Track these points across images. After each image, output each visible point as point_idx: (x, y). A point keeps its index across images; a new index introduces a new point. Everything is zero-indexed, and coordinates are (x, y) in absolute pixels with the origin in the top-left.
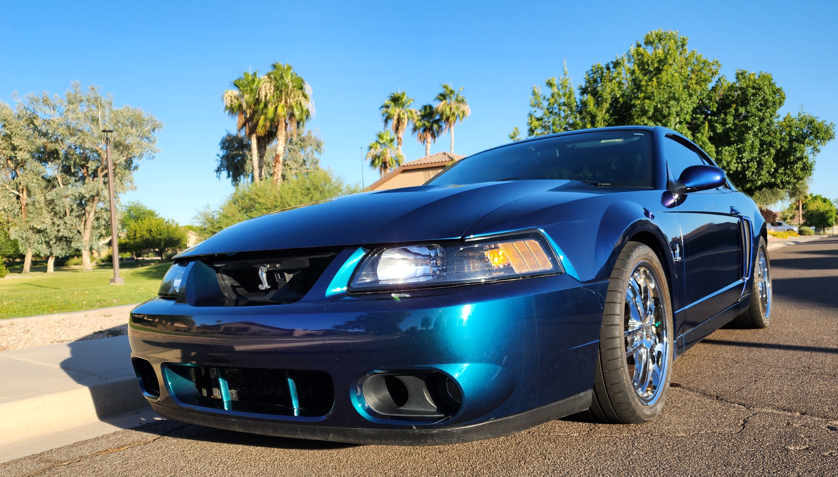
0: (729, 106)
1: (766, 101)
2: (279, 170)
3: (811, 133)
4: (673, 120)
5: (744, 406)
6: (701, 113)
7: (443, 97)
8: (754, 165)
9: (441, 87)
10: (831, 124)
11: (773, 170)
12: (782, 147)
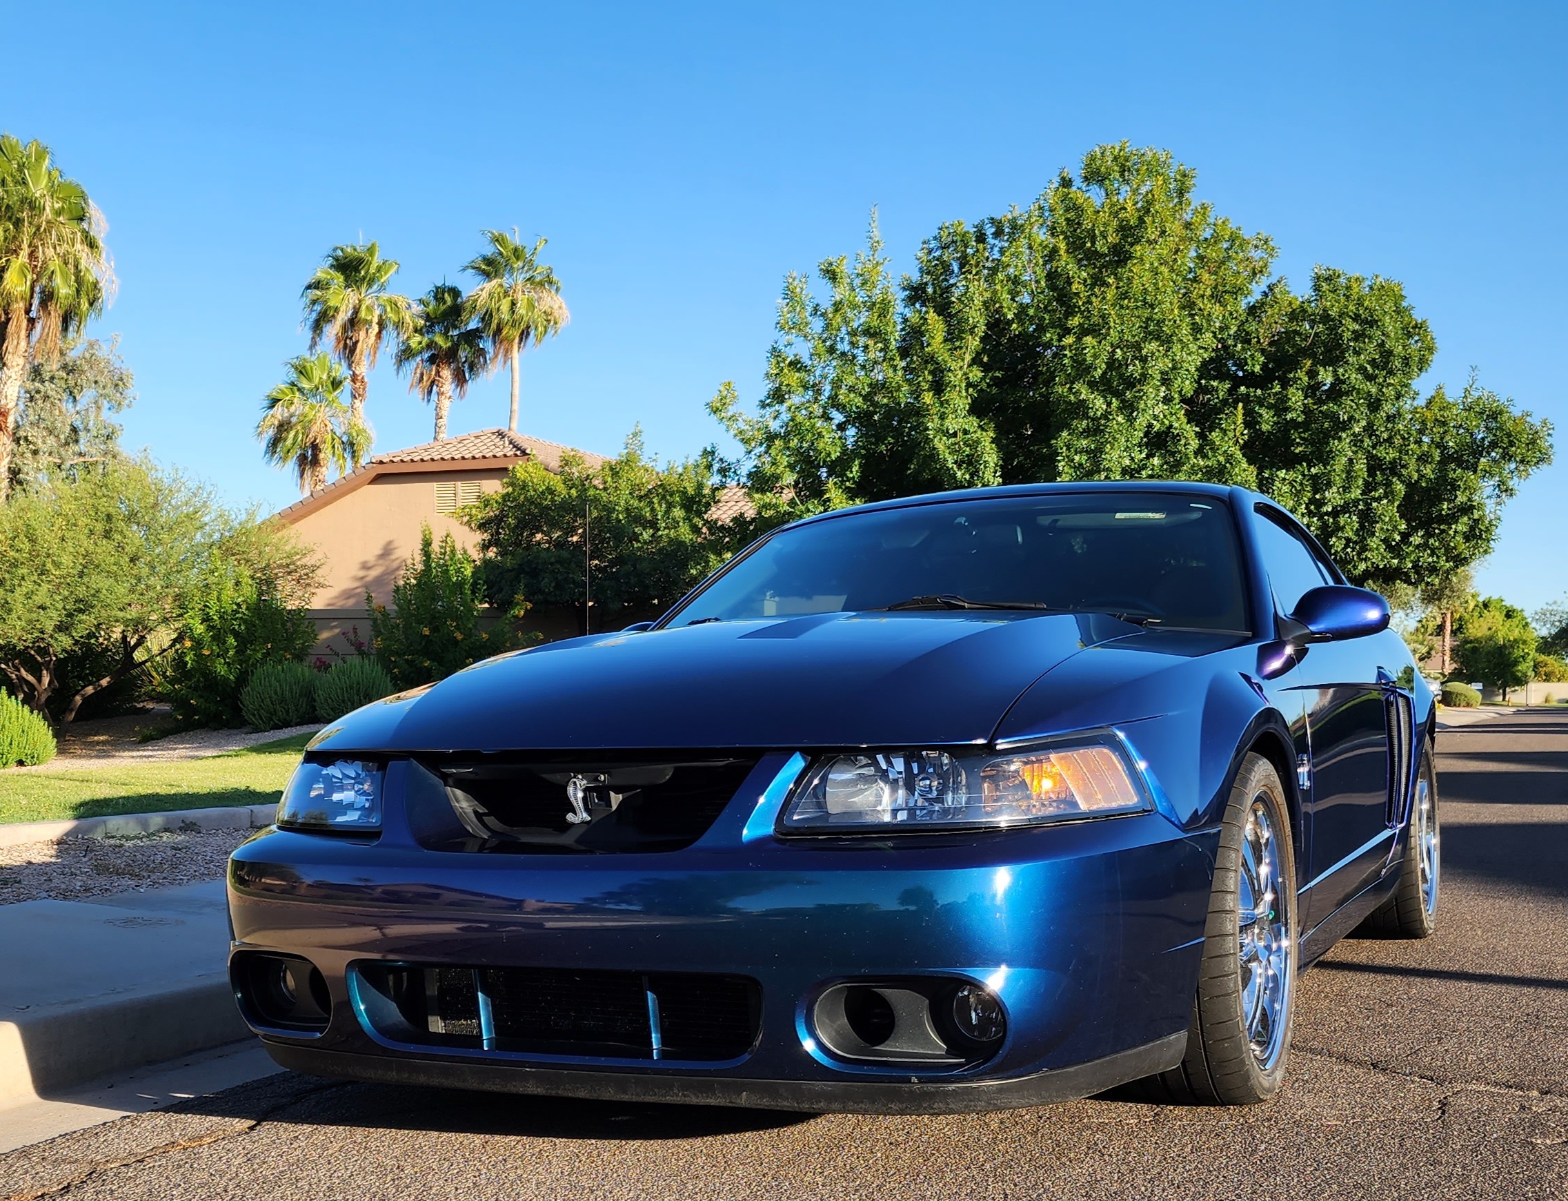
0: (1294, 364)
1: (1387, 355)
2: (4, 453)
3: (1494, 445)
4: (1152, 392)
6: (1221, 377)
7: (490, 267)
8: (1351, 523)
9: (486, 240)
10: (1545, 422)
11: (1397, 537)
12: (1421, 476)
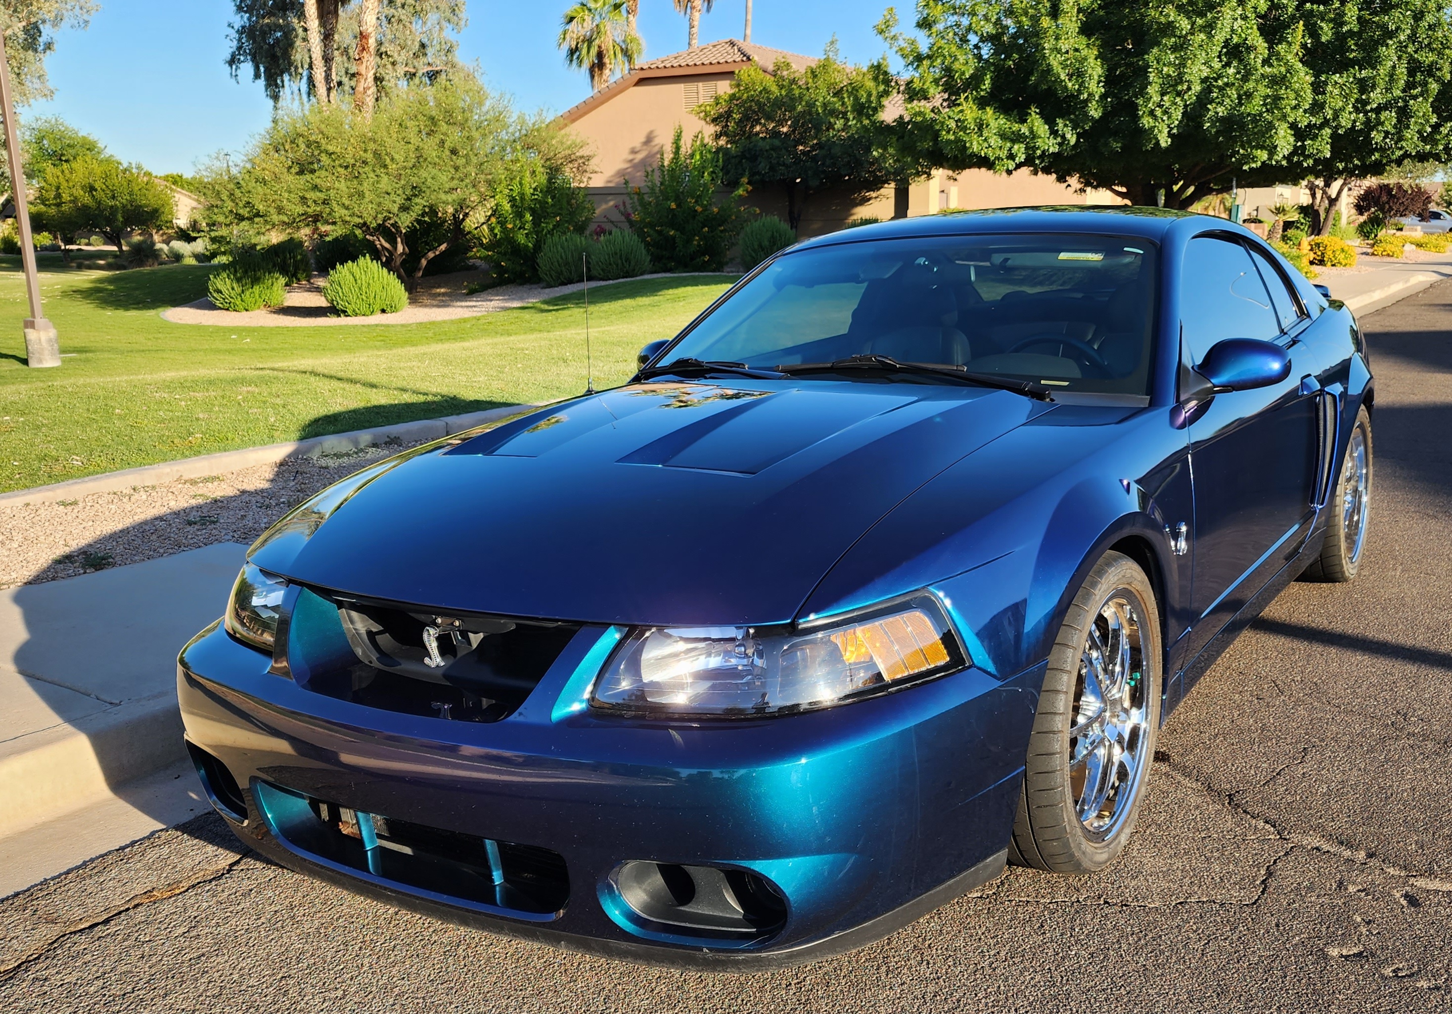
2: (368, 67)
4: (1229, 13)
5: (1274, 826)
11: (1429, 130)
